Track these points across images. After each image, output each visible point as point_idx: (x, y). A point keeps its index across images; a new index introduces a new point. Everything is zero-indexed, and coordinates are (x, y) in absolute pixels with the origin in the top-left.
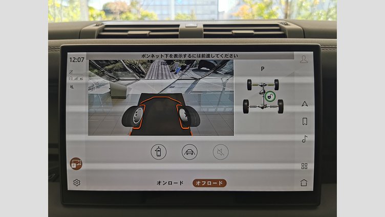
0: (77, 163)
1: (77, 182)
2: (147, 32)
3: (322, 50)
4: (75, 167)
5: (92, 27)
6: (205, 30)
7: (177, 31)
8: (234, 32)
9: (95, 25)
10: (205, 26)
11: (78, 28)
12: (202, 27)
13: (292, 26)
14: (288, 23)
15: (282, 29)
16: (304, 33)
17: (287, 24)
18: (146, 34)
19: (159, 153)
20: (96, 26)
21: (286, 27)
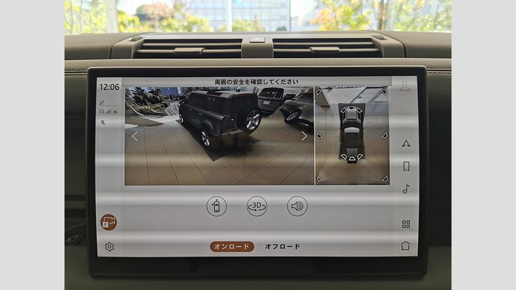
0: (109, 221)
1: (110, 246)
2: (199, 50)
3: (428, 74)
4: (107, 226)
5: (127, 43)
6: (276, 47)
7: (239, 47)
8: (313, 48)
9: (131, 39)
10: (274, 40)
11: (107, 44)
12: (271, 43)
13: (389, 41)
14: (385, 37)
15: (376, 45)
16: (405, 51)
17: (383, 39)
18: (198, 52)
19: (217, 208)
20: (133, 40)
21: (382, 42)
